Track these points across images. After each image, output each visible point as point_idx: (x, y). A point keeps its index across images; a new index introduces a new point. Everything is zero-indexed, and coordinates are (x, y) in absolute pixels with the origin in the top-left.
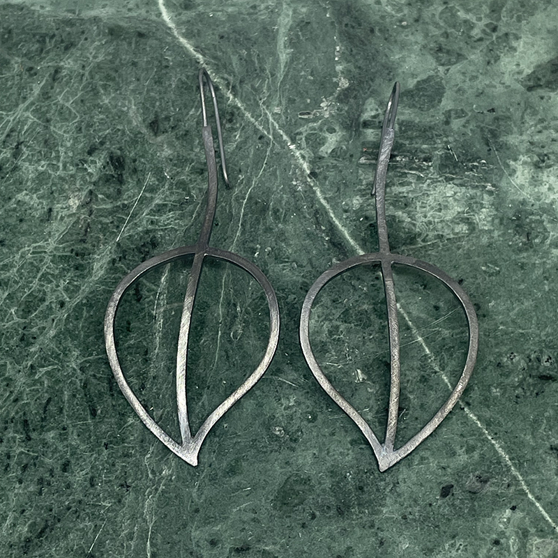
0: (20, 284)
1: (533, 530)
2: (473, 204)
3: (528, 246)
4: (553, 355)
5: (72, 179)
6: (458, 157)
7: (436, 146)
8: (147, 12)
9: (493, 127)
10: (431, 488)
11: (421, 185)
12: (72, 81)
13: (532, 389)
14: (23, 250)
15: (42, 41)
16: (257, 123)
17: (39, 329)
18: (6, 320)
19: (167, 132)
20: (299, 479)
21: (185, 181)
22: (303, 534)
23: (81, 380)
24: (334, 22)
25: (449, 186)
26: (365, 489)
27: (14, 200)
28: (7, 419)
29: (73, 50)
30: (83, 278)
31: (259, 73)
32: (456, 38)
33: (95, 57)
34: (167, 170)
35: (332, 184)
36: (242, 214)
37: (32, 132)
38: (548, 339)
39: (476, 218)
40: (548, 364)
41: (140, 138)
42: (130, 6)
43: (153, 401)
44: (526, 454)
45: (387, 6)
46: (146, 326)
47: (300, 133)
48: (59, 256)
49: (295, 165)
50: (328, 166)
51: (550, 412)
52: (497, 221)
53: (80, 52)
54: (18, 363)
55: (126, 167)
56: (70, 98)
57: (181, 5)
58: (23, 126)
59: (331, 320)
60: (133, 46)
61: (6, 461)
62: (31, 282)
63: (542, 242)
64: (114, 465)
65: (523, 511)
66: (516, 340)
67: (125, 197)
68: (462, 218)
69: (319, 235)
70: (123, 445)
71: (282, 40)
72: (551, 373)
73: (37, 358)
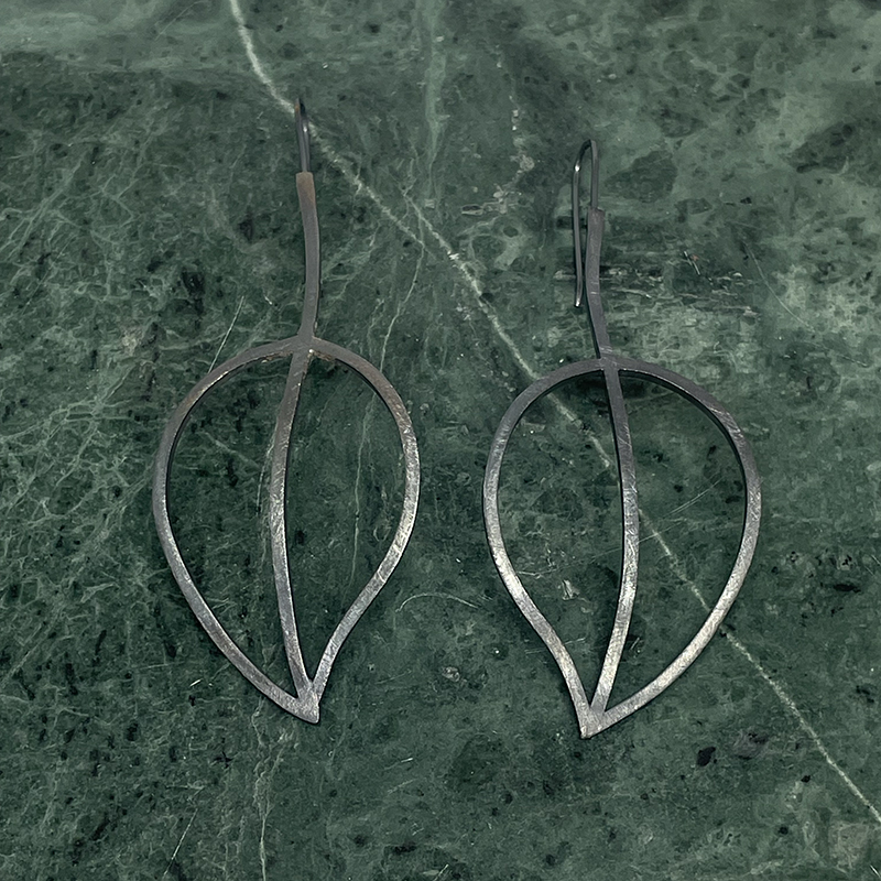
0: (52, 464)
1: (836, 811)
2: (725, 337)
3: (810, 395)
4: (854, 555)
5: (126, 307)
6: (701, 269)
7: (666, 253)
8: (230, 62)
9: (751, 226)
10: (683, 752)
11: (647, 310)
12: (121, 163)
13: (824, 604)
14: (56, 412)
15: (73, 105)
16: (399, 223)
17: (84, 529)
18: (33, 517)
19: (266, 237)
20: (485, 743)
21: (296, 309)
22: (493, 824)
23: (151, 603)
24: (507, 75)
25: (689, 310)
26: (585, 756)
27: (39, 339)
28: (40, 664)
29: (120, 119)
30: (148, 452)
31: (401, 150)
32: (690, 96)
33: (154, 128)
34: (269, 293)
35: (516, 310)
36: (383, 356)
37: (62, 238)
38: (845, 531)
39: (731, 357)
40: (847, 568)
41: (227, 246)
42: (203, 54)
43: (261, 633)
44: (821, 700)
45: (585, 51)
46: (246, 522)
47: (465, 237)
48: (111, 421)
49: (459, 283)
50: (508, 283)
51: (853, 638)
52: (762, 361)
53: (131, 121)
54: (55, 580)
55: (207, 290)
56: (119, 189)
57: (279, 51)
58: (49, 230)
59: (522, 509)
60: (210, 112)
61: (42, 726)
62: (70, 460)
63: (830, 390)
64: (205, 728)
65: (820, 782)
66: (798, 533)
67: (207, 332)
68: (711, 358)
69: (500, 385)
70: (218, 698)
71: (432, 101)
72: (852, 580)
73: (84, 571)
